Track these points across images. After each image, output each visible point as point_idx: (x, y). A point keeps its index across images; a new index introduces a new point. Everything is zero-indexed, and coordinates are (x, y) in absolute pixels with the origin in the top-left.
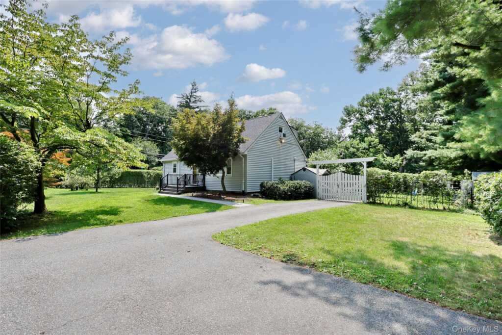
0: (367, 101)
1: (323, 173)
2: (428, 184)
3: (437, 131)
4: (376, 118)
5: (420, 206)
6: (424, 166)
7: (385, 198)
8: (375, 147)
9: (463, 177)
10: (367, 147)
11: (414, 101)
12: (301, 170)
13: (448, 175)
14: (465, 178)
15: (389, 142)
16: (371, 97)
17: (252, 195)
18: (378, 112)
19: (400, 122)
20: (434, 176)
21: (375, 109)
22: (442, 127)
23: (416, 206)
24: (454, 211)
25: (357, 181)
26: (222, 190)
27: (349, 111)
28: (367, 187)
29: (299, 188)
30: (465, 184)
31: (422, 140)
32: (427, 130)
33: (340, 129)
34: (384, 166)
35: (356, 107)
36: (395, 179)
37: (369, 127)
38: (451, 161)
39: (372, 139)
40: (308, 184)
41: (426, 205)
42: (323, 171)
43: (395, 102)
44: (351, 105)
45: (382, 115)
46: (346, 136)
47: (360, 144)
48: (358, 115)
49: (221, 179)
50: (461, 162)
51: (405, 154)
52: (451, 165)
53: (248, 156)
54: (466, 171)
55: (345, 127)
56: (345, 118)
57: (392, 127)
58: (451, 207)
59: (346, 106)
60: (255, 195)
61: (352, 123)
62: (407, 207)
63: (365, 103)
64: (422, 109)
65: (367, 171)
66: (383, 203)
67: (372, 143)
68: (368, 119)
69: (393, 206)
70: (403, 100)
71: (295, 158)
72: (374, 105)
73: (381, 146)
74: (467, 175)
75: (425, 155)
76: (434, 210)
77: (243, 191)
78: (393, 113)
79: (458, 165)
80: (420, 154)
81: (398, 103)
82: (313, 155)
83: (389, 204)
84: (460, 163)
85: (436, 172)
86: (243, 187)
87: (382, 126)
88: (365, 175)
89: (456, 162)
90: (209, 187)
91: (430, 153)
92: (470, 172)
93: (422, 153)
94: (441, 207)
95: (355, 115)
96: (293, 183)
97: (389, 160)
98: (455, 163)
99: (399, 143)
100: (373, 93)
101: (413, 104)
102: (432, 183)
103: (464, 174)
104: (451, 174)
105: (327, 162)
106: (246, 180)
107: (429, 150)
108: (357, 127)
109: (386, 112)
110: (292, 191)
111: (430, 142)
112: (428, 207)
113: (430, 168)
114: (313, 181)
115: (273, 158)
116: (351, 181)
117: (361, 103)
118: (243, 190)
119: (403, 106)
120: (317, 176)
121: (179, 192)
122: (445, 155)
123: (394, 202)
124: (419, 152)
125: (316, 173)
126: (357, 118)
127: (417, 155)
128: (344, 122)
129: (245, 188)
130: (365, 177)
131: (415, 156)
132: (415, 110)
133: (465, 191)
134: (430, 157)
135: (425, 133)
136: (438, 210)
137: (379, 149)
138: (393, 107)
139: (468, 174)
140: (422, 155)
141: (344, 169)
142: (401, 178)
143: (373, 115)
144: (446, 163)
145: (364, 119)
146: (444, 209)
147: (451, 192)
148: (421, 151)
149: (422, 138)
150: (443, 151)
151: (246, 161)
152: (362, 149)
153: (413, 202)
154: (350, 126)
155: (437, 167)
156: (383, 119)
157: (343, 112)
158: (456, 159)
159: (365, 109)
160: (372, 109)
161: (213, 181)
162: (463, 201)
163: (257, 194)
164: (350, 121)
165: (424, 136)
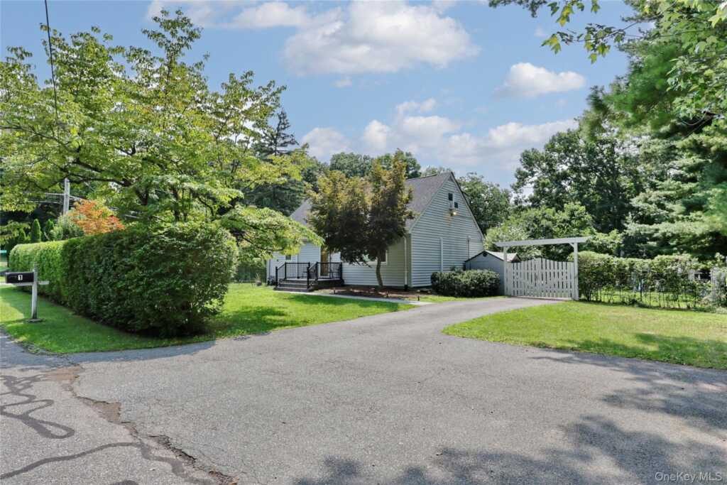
0: (559, 142)
1: (512, 259)
2: (665, 273)
3: (673, 192)
4: (574, 169)
5: (655, 304)
6: (655, 248)
7: (603, 295)
8: (580, 218)
9: (714, 264)
10: (568, 218)
11: (634, 142)
12: (479, 254)
13: (693, 260)
14: (717, 265)
15: (595, 207)
16: (565, 138)
17: (419, 291)
18: (576, 159)
19: (613, 175)
20: (673, 262)
21: (572, 156)
22: (681, 186)
23: (648, 304)
24: (702, 310)
25: (564, 270)
26: (378, 284)
27: (530, 159)
28: (579, 279)
29: (484, 281)
30: (717, 273)
31: (650, 206)
32: (656, 189)
33: (516, 188)
34: (595, 247)
35: (542, 151)
36: (618, 266)
37: (563, 183)
38: (695, 239)
39: (576, 207)
40: (493, 275)
41: (663, 303)
42: (512, 256)
43: (604, 144)
44: (533, 149)
45: (583, 165)
46: (525, 199)
47: (556, 214)
48: (544, 165)
49: (375, 269)
50: (711, 241)
51: (626, 229)
52: (696, 246)
53: (412, 237)
54: (718, 255)
55: (523, 184)
56: (524, 170)
57: (600, 184)
58: (698, 306)
59: (526, 151)
60: (423, 291)
61: (535, 178)
62: (636, 305)
63: (557, 146)
64: (648, 157)
65: (579, 257)
66: (600, 301)
67: (576, 213)
68: (560, 171)
69: (615, 304)
70: (618, 140)
71: (470, 236)
72: (570, 148)
73: (588, 217)
74: (719, 260)
75: (657, 230)
76: (674, 309)
77: (406, 286)
78: (600, 162)
79: (707, 245)
80: (650, 230)
81: (609, 145)
82: (492, 232)
83: (609, 301)
84: (709, 242)
85: (675, 256)
86: (406, 280)
87: (584, 182)
88: (576, 261)
89: (703, 241)
90: (348, 281)
91: (664, 228)
92: (723, 257)
93: (651, 227)
94: (683, 305)
95: (539, 165)
96: (475, 274)
97: (602, 238)
98: (702, 243)
99: (612, 208)
100: (569, 130)
101: (632, 146)
102: (670, 273)
103: (716, 259)
104: (697, 259)
105: (513, 244)
106: (410, 270)
107: (663, 223)
108: (544, 185)
109: (591, 160)
110: (475, 285)
111: (662, 209)
112: (666, 306)
113: (664, 250)
114: (499, 270)
115: (441, 238)
116: (556, 271)
117: (550, 146)
118: (406, 283)
119: (616, 150)
120: (505, 263)
121: (311, 288)
122: (687, 231)
123: (617, 299)
124: (647, 226)
125: (502, 258)
126: (544, 170)
127: (645, 231)
128: (522, 177)
129: (409, 281)
130: (576, 264)
131: (642, 233)
132: (637, 158)
133: (717, 282)
134: (664, 234)
135: (654, 195)
136: (680, 309)
137: (585, 222)
138: (602, 152)
139: (721, 260)
140: (653, 231)
141: (539, 253)
142: (627, 265)
143: (569, 164)
144: (689, 242)
145: (554, 171)
146: (689, 307)
147: (697, 284)
148: (651, 224)
149: (651, 203)
150: (684, 225)
151: (410, 243)
152: (560, 222)
153: (644, 300)
154: (531, 183)
155: (675, 249)
156: (586, 171)
157: (521, 160)
158: (703, 236)
159: (556, 155)
160: (567, 156)
161: (359, 271)
162: (714, 297)
163: (425, 290)
164: (533, 174)
165: (651, 199)
